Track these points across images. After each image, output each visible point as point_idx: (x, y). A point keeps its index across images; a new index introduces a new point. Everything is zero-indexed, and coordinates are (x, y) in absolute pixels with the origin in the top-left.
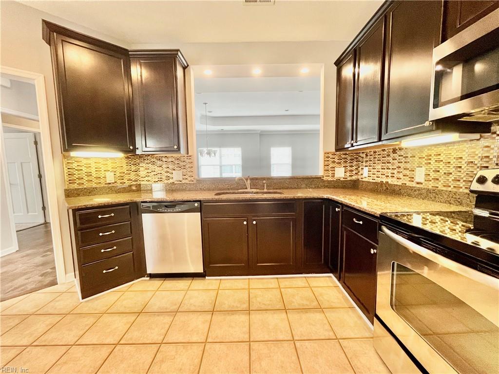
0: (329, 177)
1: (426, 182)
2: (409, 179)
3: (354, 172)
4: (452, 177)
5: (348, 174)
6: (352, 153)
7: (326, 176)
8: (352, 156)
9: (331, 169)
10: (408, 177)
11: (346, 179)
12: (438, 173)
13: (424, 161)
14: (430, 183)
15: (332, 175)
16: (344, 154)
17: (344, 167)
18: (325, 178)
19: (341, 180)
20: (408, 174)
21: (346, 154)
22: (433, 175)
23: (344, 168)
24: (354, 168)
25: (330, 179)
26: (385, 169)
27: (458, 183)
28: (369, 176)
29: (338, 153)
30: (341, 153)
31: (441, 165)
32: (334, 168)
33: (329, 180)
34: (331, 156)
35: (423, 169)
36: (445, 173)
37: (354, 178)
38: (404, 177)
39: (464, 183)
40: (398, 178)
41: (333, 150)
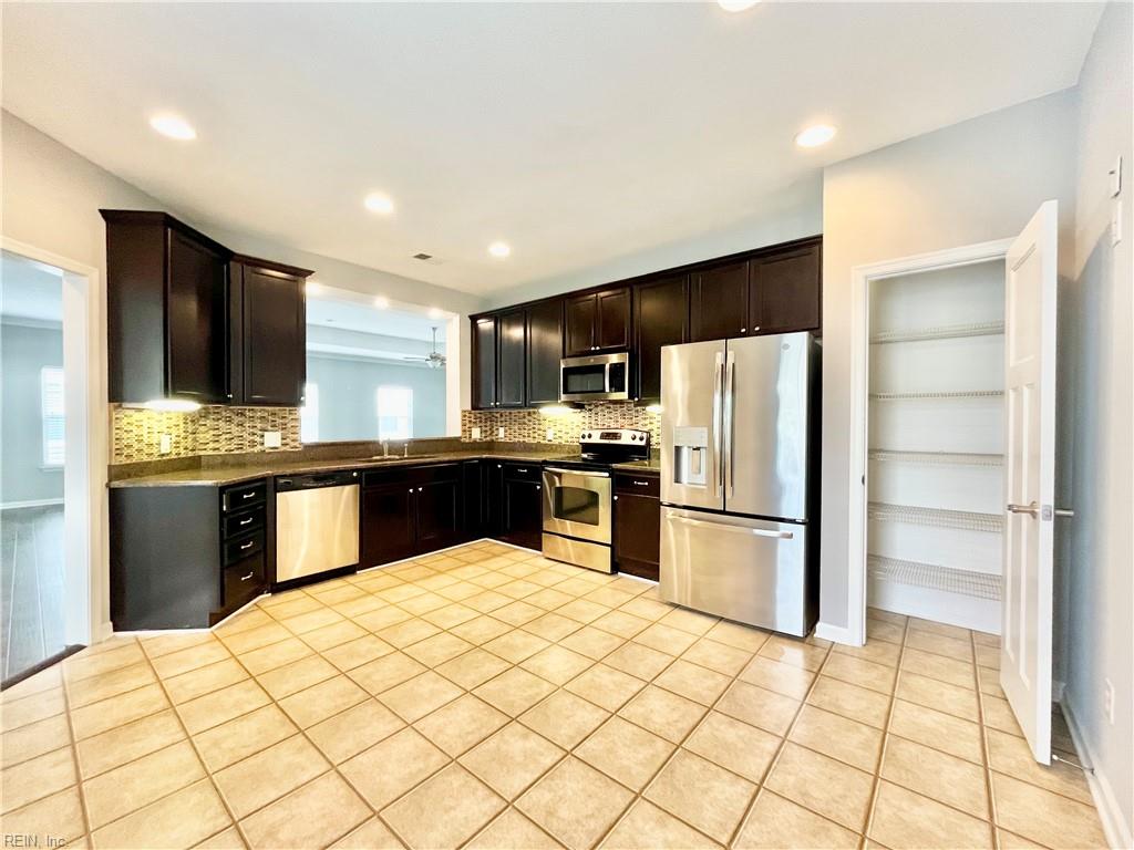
0: (465, 439)
1: (555, 440)
2: (543, 438)
3: (488, 433)
4: (567, 436)
5: (483, 435)
6: (486, 413)
7: (463, 437)
8: (486, 415)
9: (468, 429)
10: (541, 436)
11: (482, 441)
12: (562, 433)
13: (552, 424)
14: (557, 440)
15: (469, 436)
16: (479, 414)
17: (480, 427)
18: (462, 440)
19: (476, 441)
20: (541, 434)
21: (481, 414)
22: (558, 434)
23: (480, 429)
24: (488, 428)
25: (467, 440)
26: (522, 429)
27: (572, 439)
28: (505, 437)
29: (474, 411)
30: (477, 411)
31: (561, 427)
32: (471, 428)
34: (468, 415)
35: (552, 430)
36: (565, 433)
37: (488, 439)
38: (539, 436)
39: (575, 439)
40: (533, 438)
41: (470, 408)
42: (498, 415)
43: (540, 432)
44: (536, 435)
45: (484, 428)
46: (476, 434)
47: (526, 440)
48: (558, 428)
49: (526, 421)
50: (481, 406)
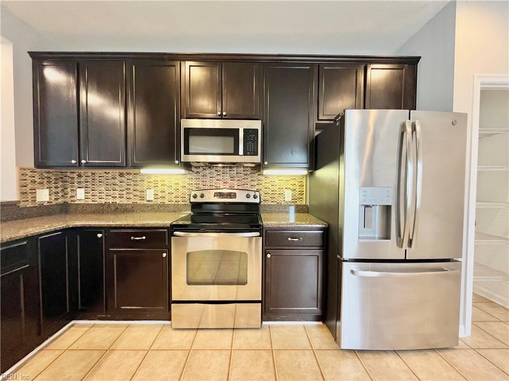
0: (27, 203)
1: (155, 200)
2: (140, 198)
3: (60, 195)
4: (173, 196)
5: (53, 197)
6: (56, 172)
7: (23, 201)
8: (57, 175)
9: (30, 191)
10: (138, 197)
11: (51, 204)
12: (164, 193)
13: (152, 185)
14: (159, 200)
15: (33, 199)
16: (47, 173)
17: (47, 188)
18: (22, 205)
19: (45, 204)
20: (138, 194)
21: (49, 173)
22: (160, 195)
23: (48, 190)
24: (60, 189)
25: (30, 205)
26: (110, 190)
27: (178, 199)
28: (86, 198)
29: (39, 170)
30: (44, 170)
31: (166, 188)
32: (34, 189)
33: (28, 206)
34: (30, 174)
35: (152, 190)
36: (169, 193)
37: (60, 201)
38: (135, 197)
39: (181, 199)
40: (128, 198)
41: (32, 165)
42: (75, 176)
43: (138, 193)
44: (131, 196)
45: (54, 190)
46: (43, 196)
47: (118, 201)
48: (160, 188)
49: (117, 181)
50: (51, 163)
